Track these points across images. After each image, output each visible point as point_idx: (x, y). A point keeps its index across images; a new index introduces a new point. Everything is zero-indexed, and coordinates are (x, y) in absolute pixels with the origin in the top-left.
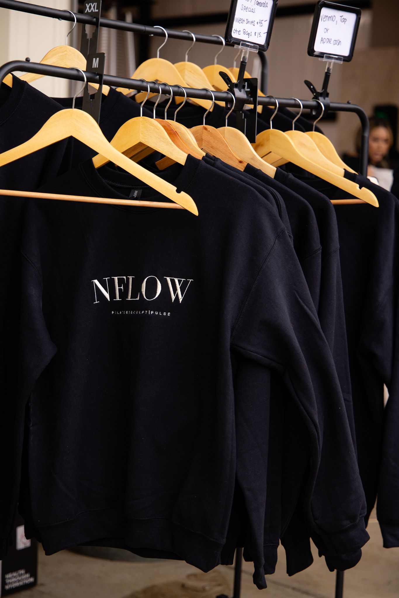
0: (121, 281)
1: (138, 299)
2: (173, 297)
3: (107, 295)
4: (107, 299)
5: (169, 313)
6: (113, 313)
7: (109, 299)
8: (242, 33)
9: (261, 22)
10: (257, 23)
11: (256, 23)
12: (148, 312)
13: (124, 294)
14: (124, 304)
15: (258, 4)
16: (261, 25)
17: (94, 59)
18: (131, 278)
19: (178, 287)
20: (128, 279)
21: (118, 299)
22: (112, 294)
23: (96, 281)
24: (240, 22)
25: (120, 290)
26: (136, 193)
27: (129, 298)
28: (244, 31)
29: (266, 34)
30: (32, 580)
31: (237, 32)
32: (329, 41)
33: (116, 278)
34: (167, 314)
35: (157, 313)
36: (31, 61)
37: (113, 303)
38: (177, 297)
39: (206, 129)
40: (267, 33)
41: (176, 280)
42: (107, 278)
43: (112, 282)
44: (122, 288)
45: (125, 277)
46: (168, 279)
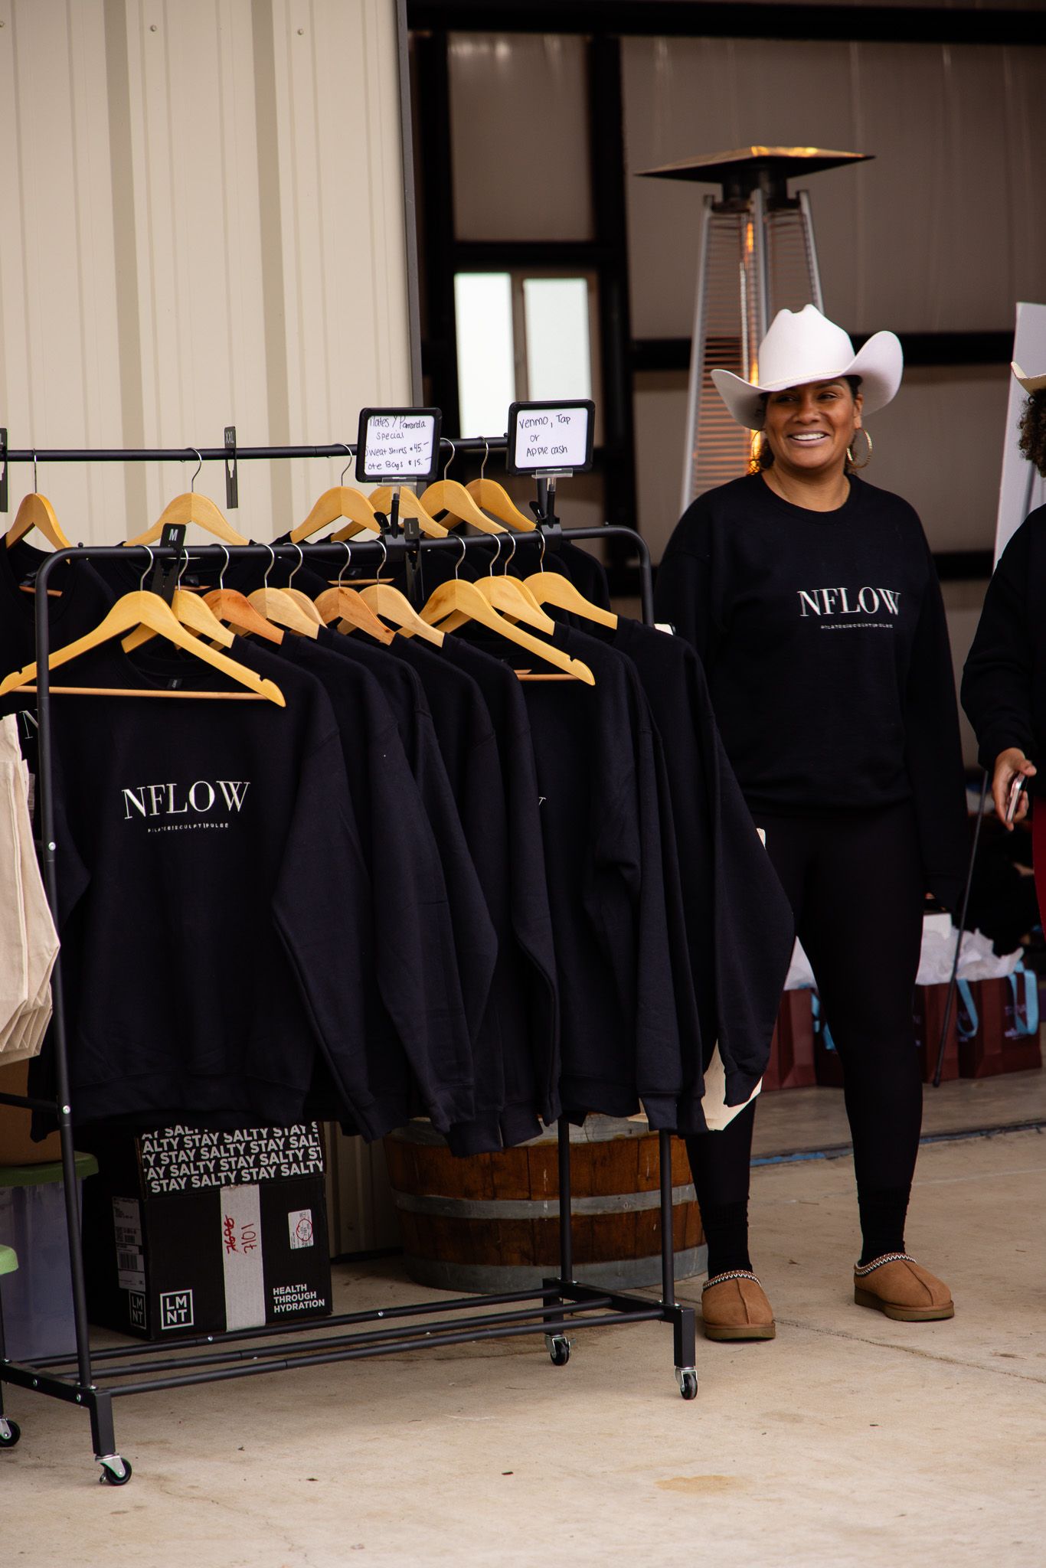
0: (158, 791)
1: (186, 810)
2: (230, 805)
3: (142, 809)
4: (142, 814)
5: (226, 825)
6: (149, 831)
7: (145, 815)
8: (384, 465)
9: (417, 447)
10: (411, 449)
11: (408, 450)
12: (202, 825)
13: (163, 807)
14: (164, 818)
15: (406, 427)
16: (419, 450)
17: (172, 530)
18: (171, 786)
19: (234, 792)
20: (167, 788)
21: (155, 813)
22: (149, 808)
23: (128, 792)
24: (378, 454)
25: (158, 802)
26: (175, 684)
27: (171, 810)
28: (388, 463)
29: (430, 460)
30: (322, 1303)
31: (376, 467)
32: (543, 450)
33: (152, 788)
34: (224, 825)
35: (212, 826)
36: (84, 546)
37: (150, 821)
38: (234, 804)
39: (342, 592)
40: (432, 457)
41: (231, 784)
42: (141, 788)
43: (147, 792)
44: (160, 799)
45: (163, 786)
46: (222, 783)
